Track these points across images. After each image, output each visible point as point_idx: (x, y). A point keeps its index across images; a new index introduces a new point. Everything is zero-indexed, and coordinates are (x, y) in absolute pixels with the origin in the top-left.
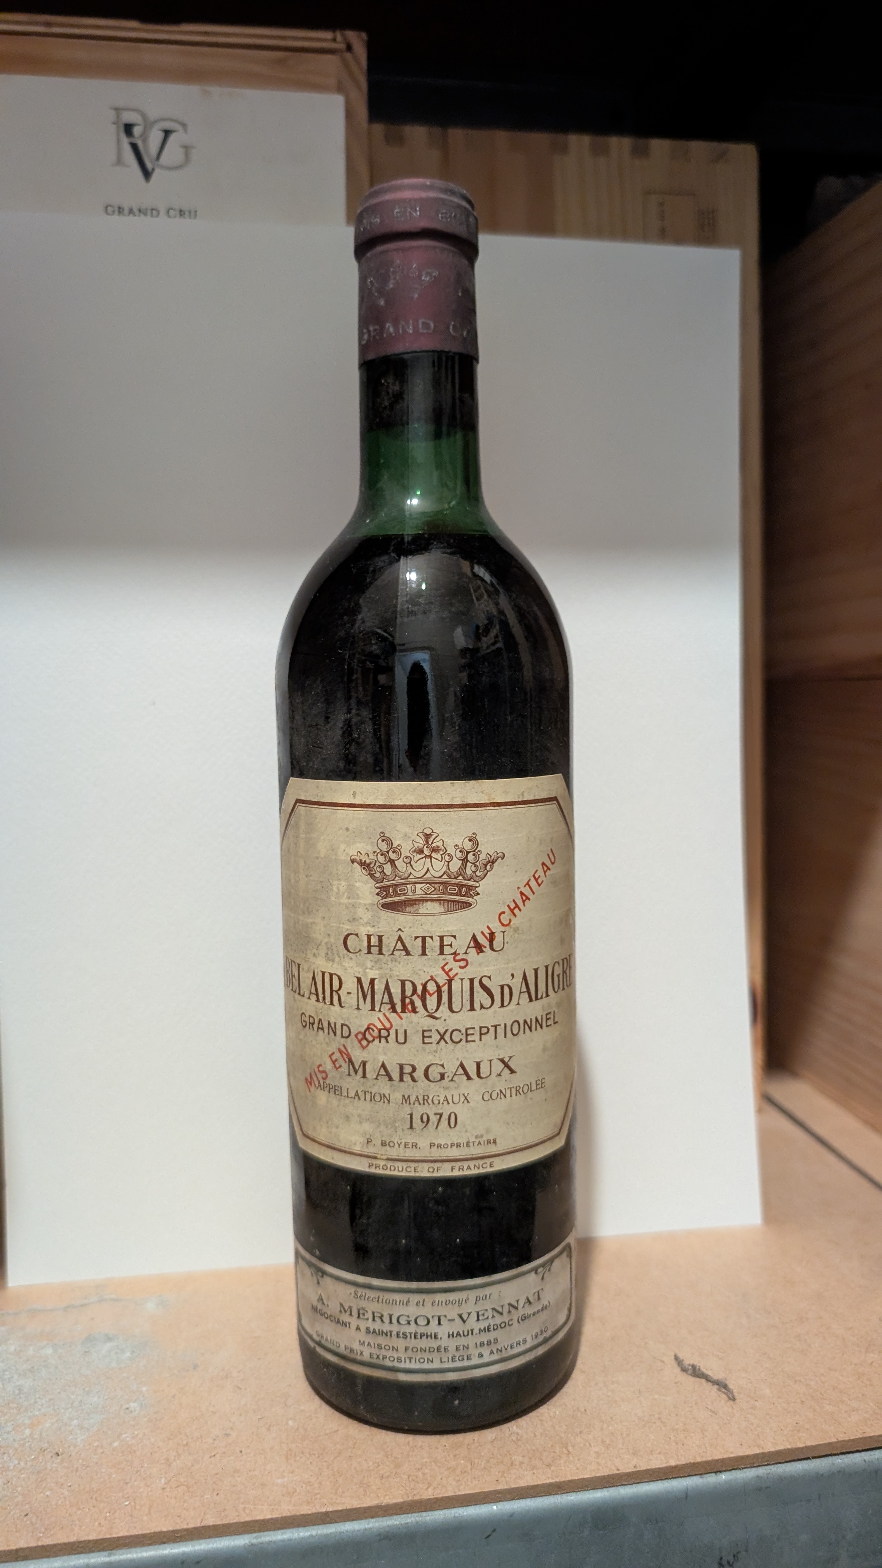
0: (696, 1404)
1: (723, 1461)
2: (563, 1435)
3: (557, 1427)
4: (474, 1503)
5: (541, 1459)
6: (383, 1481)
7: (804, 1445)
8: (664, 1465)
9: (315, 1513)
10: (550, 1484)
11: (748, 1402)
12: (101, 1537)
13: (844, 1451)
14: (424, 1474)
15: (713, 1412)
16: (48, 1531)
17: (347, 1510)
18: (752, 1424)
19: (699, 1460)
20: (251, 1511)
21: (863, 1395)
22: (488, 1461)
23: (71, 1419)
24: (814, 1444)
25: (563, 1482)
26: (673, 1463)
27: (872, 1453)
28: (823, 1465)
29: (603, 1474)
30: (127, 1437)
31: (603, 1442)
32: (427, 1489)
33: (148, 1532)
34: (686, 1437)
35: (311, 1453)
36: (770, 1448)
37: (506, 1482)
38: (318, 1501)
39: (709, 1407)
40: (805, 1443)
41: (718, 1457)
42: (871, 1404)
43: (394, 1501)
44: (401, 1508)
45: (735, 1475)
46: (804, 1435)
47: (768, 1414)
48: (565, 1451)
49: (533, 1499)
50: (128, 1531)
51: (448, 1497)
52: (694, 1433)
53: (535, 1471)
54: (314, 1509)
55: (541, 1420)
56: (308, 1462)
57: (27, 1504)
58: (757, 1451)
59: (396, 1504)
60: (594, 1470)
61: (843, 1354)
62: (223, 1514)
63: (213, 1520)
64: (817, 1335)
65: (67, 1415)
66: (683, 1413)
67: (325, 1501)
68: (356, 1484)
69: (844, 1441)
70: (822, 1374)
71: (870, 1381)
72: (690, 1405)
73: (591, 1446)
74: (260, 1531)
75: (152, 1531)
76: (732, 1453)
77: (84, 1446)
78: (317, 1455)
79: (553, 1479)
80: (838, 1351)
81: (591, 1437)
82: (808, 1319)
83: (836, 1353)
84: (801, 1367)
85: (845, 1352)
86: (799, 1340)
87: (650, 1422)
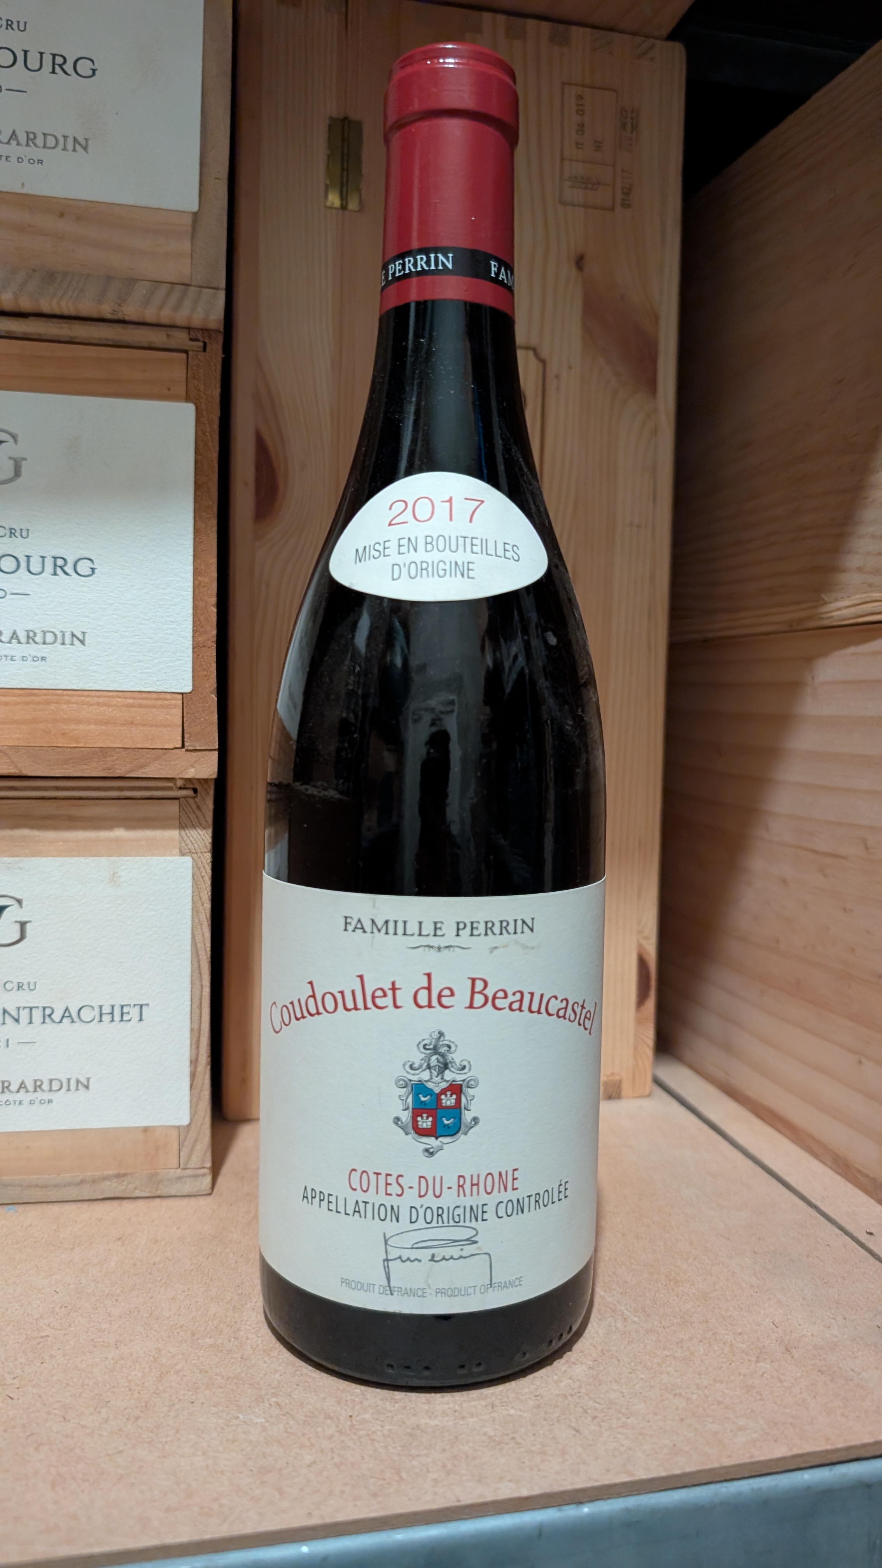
0: (558, 1421)
2: (396, 1458)
3: (390, 1448)
4: (277, 1543)
5: (366, 1487)
10: (374, 1520)
11: (618, 1419)
13: (728, 1478)
14: (221, 1506)
15: (578, 1431)
18: (622, 1445)
19: (556, 1488)
21: (752, 1411)
26: (525, 1492)
31: (444, 1466)
34: (543, 1461)
36: (641, 1474)
39: (573, 1425)
42: (761, 1422)
47: (641, 1434)
48: (397, 1478)
49: (354, 1536)
52: (552, 1456)
55: (372, 1440)
58: (625, 1478)
61: (730, 1364)
64: (702, 1341)
66: (541, 1432)
70: (706, 1387)
71: (761, 1395)
72: (551, 1423)
73: (428, 1471)
76: (596, 1480)
79: (380, 1511)
80: (725, 1360)
81: (429, 1460)
82: (693, 1323)
83: (722, 1362)
84: (682, 1379)
85: (733, 1361)
86: (682, 1347)
87: (502, 1443)
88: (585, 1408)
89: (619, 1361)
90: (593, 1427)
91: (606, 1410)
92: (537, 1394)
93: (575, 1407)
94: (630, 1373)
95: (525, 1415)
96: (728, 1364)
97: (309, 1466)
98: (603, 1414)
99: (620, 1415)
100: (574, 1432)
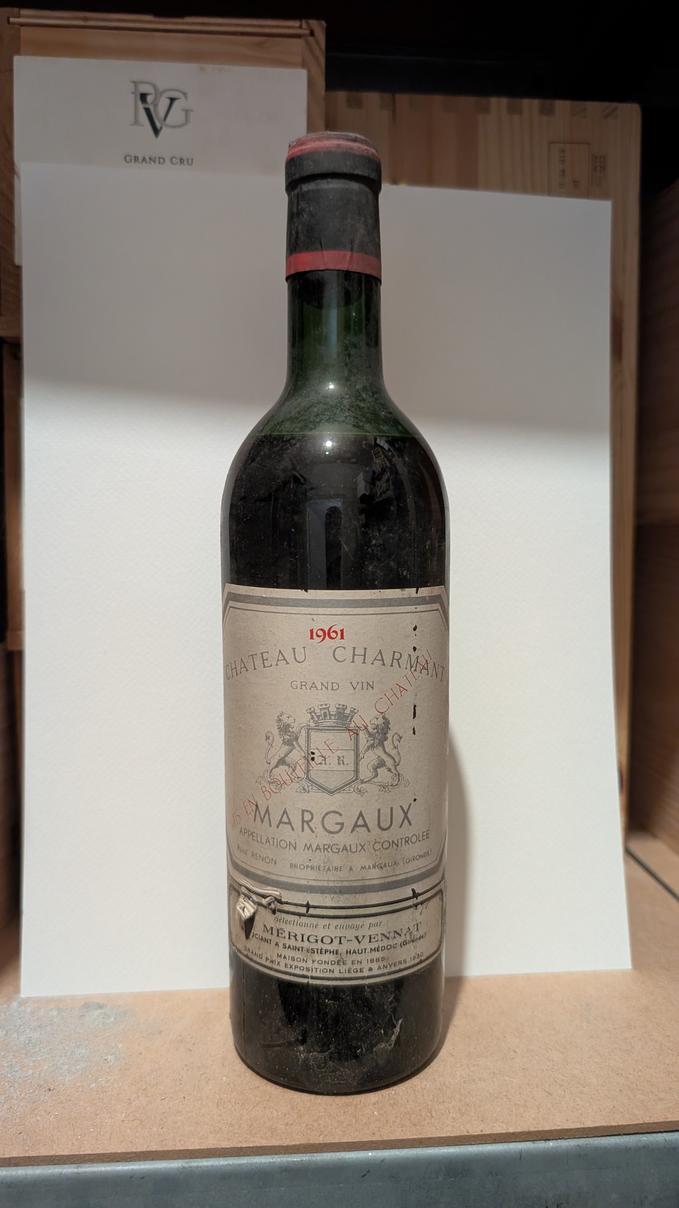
0: (536, 1087)
1: (550, 1131)
2: (429, 1103)
3: (426, 1096)
4: (354, 1149)
5: (410, 1120)
6: (288, 1127)
7: (617, 1124)
8: (504, 1132)
9: (232, 1148)
10: (414, 1140)
11: (577, 1088)
12: (71, 1153)
13: (649, 1131)
14: (319, 1124)
15: (549, 1094)
16: (34, 1146)
17: (256, 1147)
18: (578, 1105)
19: (532, 1129)
20: (185, 1142)
21: (670, 1088)
22: (369, 1118)
23: (63, 1064)
24: (624, 1124)
25: (424, 1138)
26: (511, 1130)
27: (672, 1134)
28: (631, 1141)
29: (455, 1135)
30: (102, 1081)
31: (460, 1110)
32: (319, 1136)
33: (107, 1152)
34: (525, 1111)
35: (236, 1102)
36: (589, 1124)
37: (381, 1135)
38: (236, 1139)
39: (547, 1089)
40: (617, 1122)
41: (547, 1128)
42: (676, 1096)
43: (293, 1143)
44: (298, 1149)
45: (560, 1143)
46: (618, 1116)
47: (592, 1098)
48: (429, 1115)
49: (400, 1149)
50: (92, 1150)
51: (334, 1143)
52: (531, 1108)
53: (404, 1129)
54: (232, 1144)
55: (414, 1090)
56: (233, 1109)
57: (22, 1125)
58: (579, 1126)
59: (295, 1145)
60: (449, 1131)
62: (164, 1143)
63: (156, 1147)
64: (640, 1039)
65: (61, 1061)
66: (525, 1093)
67: (241, 1139)
68: (267, 1128)
69: (649, 1123)
70: (640, 1070)
71: (677, 1078)
72: (532, 1087)
73: (450, 1113)
74: (191, 1158)
75: (110, 1152)
76: (559, 1126)
77: (70, 1085)
78: (240, 1104)
79: (416, 1135)
80: (655, 1053)
81: (451, 1105)
82: (635, 1027)
83: (653, 1055)
84: (624, 1064)
85: (661, 1054)
86: (626, 1043)
87: (498, 1098)
88: (556, 1079)
89: (581, 1049)
90: (560, 1092)
91: (569, 1081)
92: (523, 1067)
93: (549, 1078)
94: (589, 1058)
95: (515, 1081)
96: (657, 1056)
97: (375, 1104)
98: (567, 1084)
99: (579, 1085)
100: (547, 1094)
